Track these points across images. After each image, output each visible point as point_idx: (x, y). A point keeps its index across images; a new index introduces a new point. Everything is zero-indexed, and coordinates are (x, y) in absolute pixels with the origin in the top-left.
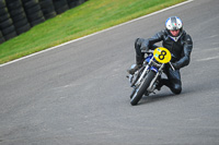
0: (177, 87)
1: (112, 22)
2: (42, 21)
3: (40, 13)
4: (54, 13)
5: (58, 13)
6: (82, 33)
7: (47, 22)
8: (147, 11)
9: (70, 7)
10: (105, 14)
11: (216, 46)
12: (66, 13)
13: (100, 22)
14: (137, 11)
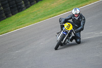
0: (78, 40)
1: (40, 19)
2: (5, 19)
3: (4, 15)
4: (11, 14)
5: (13, 15)
6: (25, 25)
7: (7, 19)
8: (58, 13)
9: (19, 12)
10: (37, 15)
11: (92, 31)
12: (17, 14)
13: (34, 19)
14: (53, 13)
